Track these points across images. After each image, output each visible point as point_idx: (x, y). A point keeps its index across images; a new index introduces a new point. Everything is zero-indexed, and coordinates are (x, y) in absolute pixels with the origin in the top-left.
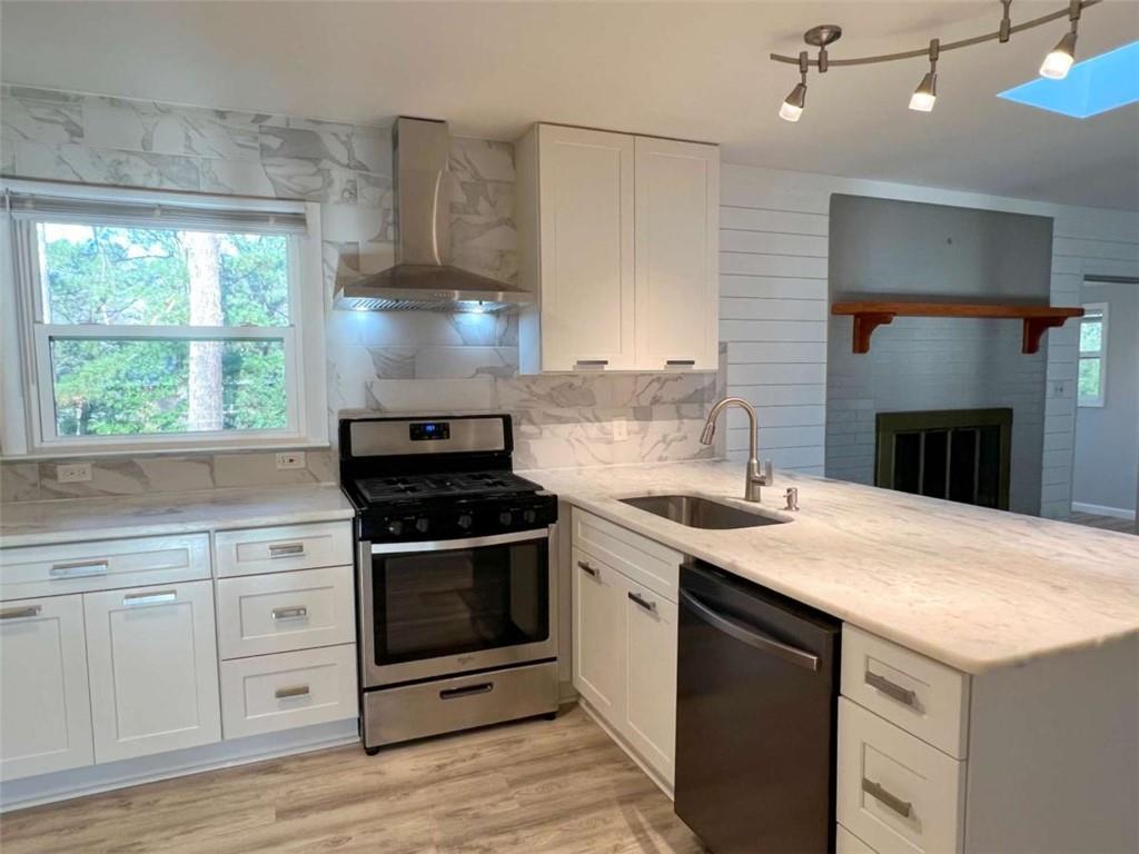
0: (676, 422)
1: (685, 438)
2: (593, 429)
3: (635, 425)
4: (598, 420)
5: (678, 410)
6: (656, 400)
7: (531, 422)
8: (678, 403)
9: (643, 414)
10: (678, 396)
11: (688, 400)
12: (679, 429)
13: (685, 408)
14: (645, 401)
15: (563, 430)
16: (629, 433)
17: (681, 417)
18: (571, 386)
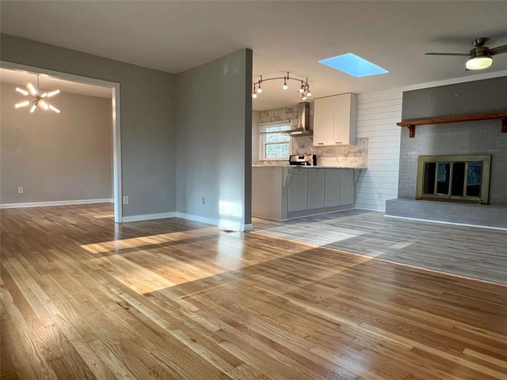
0: (354, 158)
1: (356, 161)
2: (335, 159)
3: (344, 158)
4: (336, 156)
5: (355, 154)
6: (349, 152)
7: (322, 157)
8: (355, 153)
9: (346, 155)
10: (355, 151)
11: (357, 152)
12: (355, 159)
13: (356, 154)
14: (347, 152)
15: (328, 159)
16: (343, 160)
17: (355, 156)
18: (331, 149)
